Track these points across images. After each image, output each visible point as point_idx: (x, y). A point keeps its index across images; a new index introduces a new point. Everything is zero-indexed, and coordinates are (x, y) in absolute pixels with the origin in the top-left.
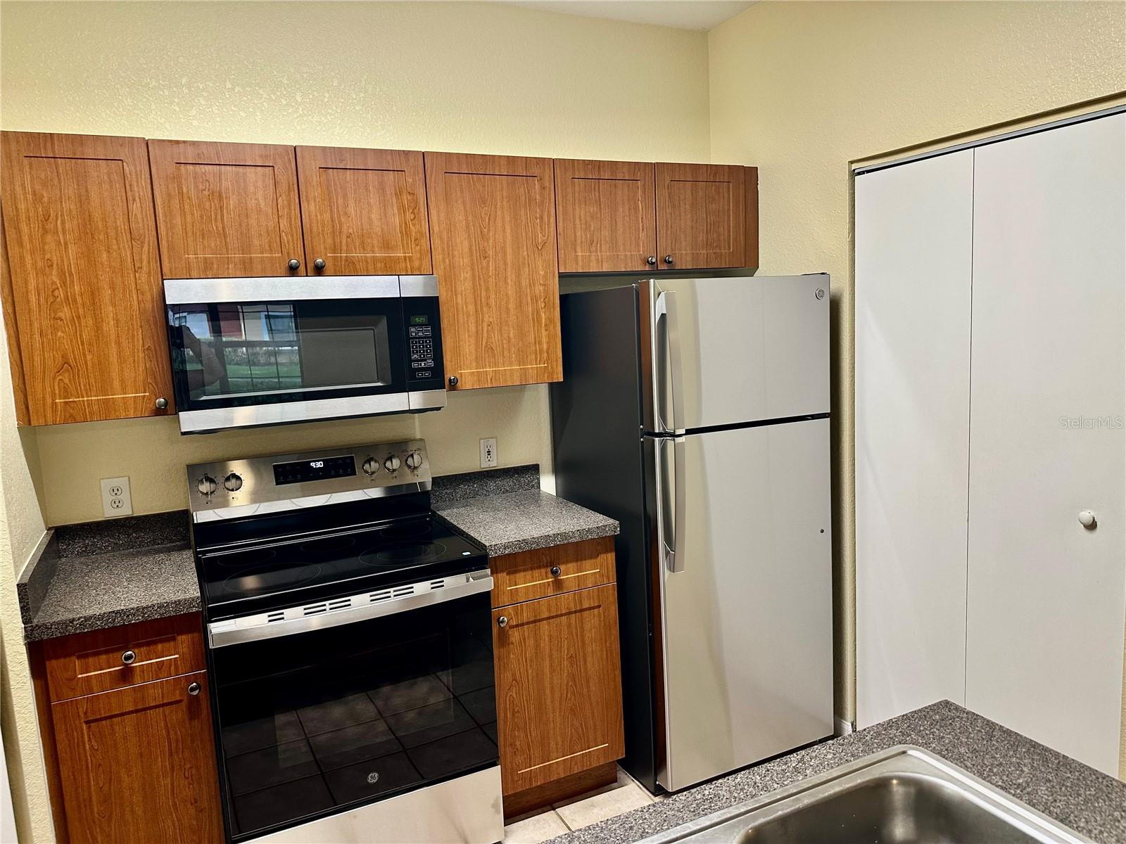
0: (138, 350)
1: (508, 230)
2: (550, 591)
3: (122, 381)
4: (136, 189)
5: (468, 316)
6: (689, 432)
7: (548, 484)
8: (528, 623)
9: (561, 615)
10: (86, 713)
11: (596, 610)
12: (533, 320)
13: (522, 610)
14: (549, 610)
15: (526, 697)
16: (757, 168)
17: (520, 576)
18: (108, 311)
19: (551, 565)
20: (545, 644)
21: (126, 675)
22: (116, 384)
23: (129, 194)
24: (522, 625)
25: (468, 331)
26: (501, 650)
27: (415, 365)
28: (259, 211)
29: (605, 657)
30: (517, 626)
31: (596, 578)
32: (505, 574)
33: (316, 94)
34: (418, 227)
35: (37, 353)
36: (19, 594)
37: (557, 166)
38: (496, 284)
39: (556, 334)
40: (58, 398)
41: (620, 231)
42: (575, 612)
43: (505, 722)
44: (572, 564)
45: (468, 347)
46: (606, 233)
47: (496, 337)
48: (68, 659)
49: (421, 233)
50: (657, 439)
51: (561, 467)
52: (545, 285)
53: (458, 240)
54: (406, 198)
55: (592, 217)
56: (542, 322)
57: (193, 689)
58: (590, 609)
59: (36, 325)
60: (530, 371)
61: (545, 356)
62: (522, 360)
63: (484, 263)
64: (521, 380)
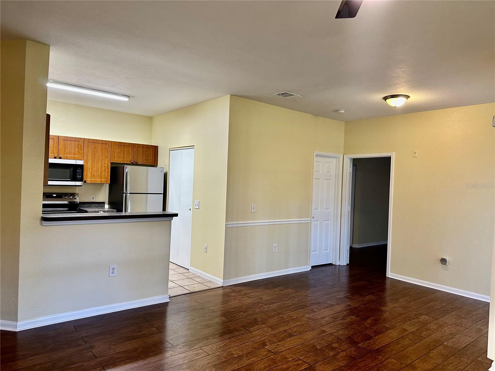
1: (100, 153)
6: (130, 193)
7: (107, 206)
12: (104, 171)
16: (158, 146)
25: (89, 172)
27: (77, 177)
34: (81, 151)
37: (112, 143)
38: (97, 163)
39: (109, 174)
41: (125, 155)
45: (89, 175)
46: (122, 156)
47: (95, 173)
49: (82, 153)
50: (124, 194)
51: (110, 203)
52: (107, 164)
53: (89, 155)
54: (79, 146)
55: (119, 152)
56: (106, 171)
60: (103, 181)
61: (106, 178)
62: (101, 178)
63: (94, 159)
64: (100, 182)
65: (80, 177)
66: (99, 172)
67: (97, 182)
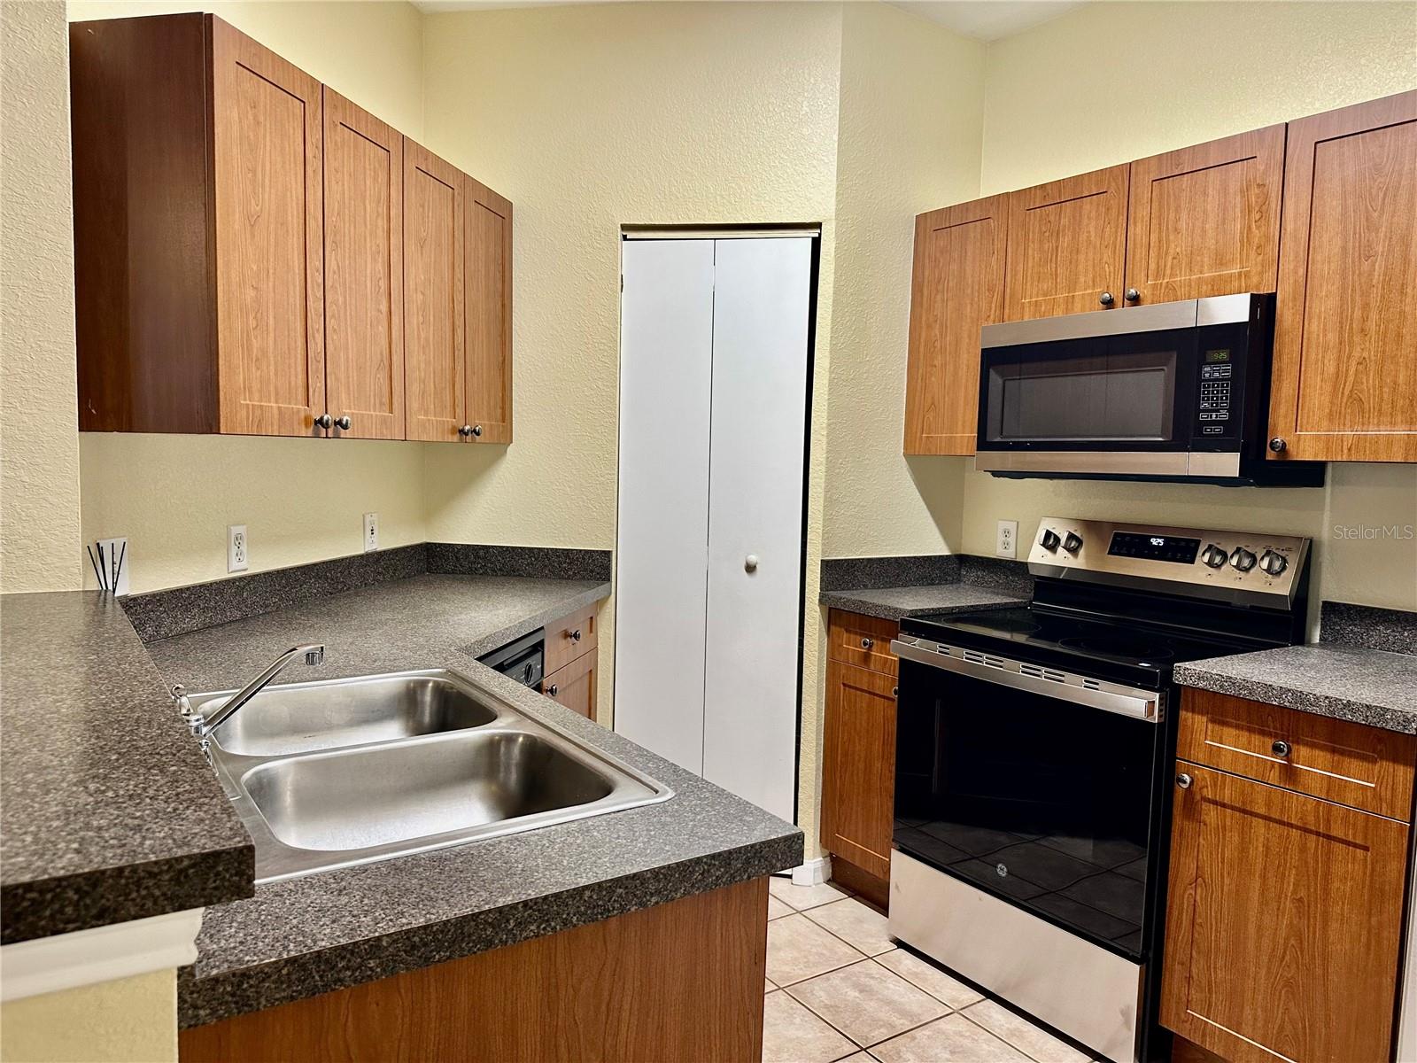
2: (1274, 776)
4: (996, 243)
8: (1233, 808)
9: (1290, 825)
10: (843, 677)
11: (1359, 852)
13: (1224, 782)
14: (1268, 805)
15: (1216, 913)
17: (1229, 732)
19: (1282, 738)
20: (1257, 851)
21: (866, 659)
23: (991, 248)
24: (1224, 805)
25: (1323, 373)
26: (1186, 823)
27: (1203, 417)
28: (1089, 243)
30: (1215, 803)
31: (1365, 795)
32: (1205, 719)
34: (1264, 229)
36: (821, 568)
40: (924, 432)
42: (1318, 834)
44: (1322, 753)
45: (1318, 397)
47: (1370, 381)
48: (841, 628)
53: (1325, 238)
54: (1255, 194)
58: (1348, 843)
63: (1366, 265)
64: (1407, 454)
65: (1224, 415)
66: (1402, 369)
67: (1376, 452)
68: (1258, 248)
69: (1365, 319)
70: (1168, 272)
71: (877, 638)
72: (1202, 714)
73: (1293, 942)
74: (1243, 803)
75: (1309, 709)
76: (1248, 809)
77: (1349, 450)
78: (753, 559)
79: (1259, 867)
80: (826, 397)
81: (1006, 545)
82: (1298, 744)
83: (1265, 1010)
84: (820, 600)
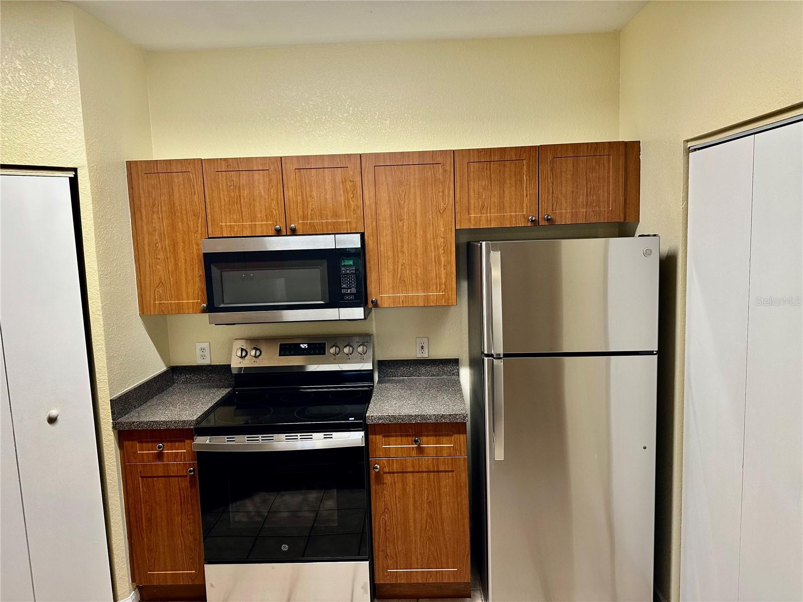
0: (195, 276)
1: (418, 201)
2: (414, 453)
3: (187, 294)
4: (196, 188)
5: (388, 259)
8: (397, 473)
9: (422, 472)
10: (141, 472)
11: (450, 473)
12: (435, 261)
13: (393, 462)
14: (413, 467)
15: (395, 522)
16: (639, 142)
17: (392, 439)
18: (181, 255)
19: (415, 436)
20: (410, 488)
21: (160, 456)
22: (184, 295)
23: (193, 190)
24: (393, 473)
25: (388, 269)
26: (377, 486)
27: (343, 291)
28: (261, 196)
29: (456, 508)
30: (389, 473)
31: (450, 450)
32: (381, 436)
33: (317, 117)
34: (355, 202)
35: (148, 276)
36: (111, 405)
37: (456, 155)
38: (408, 237)
39: (451, 273)
40: (156, 300)
41: (507, 198)
42: (434, 472)
43: (379, 535)
44: (432, 438)
45: (387, 279)
46: (495, 200)
47: (407, 273)
48: (133, 442)
49: (357, 206)
50: (486, 359)
52: (444, 238)
53: (383, 210)
54: (348, 184)
55: (484, 189)
56: (441, 262)
57: (190, 471)
58: (445, 471)
59: (148, 262)
60: (432, 297)
61: (443, 287)
62: (426, 288)
63: (400, 224)
64: (424, 303)
65: (354, 290)
66: (419, 268)
67: (413, 303)
68: (353, 211)
69: (402, 247)
70: (309, 217)
71: (167, 442)
72: (380, 435)
73: (429, 520)
74: (402, 469)
75: (428, 421)
76: (405, 470)
77: (403, 302)
78: (54, 413)
79: (411, 494)
80: (98, 288)
81: (203, 357)
82: (422, 436)
83: (421, 553)
84: (113, 427)
